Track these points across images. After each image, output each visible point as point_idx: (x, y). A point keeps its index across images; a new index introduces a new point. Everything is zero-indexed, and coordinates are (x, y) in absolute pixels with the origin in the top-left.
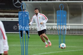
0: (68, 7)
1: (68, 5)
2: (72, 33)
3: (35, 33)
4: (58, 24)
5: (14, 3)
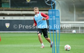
3: (68, 32)
5: (46, 1)
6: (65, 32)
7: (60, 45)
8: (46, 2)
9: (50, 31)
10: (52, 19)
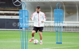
0: (64, 6)
1: (65, 4)
2: (67, 30)
4: (55, 21)
6: (30, 30)
7: (28, 42)
8: (14, 3)
9: (20, 28)
10: (22, 18)
